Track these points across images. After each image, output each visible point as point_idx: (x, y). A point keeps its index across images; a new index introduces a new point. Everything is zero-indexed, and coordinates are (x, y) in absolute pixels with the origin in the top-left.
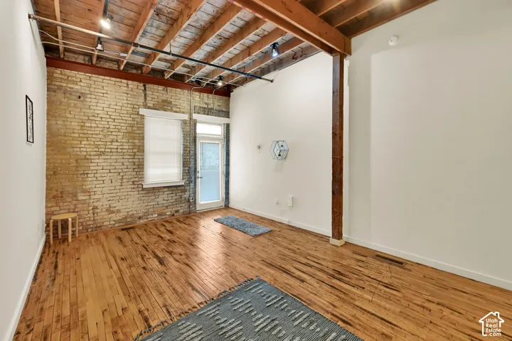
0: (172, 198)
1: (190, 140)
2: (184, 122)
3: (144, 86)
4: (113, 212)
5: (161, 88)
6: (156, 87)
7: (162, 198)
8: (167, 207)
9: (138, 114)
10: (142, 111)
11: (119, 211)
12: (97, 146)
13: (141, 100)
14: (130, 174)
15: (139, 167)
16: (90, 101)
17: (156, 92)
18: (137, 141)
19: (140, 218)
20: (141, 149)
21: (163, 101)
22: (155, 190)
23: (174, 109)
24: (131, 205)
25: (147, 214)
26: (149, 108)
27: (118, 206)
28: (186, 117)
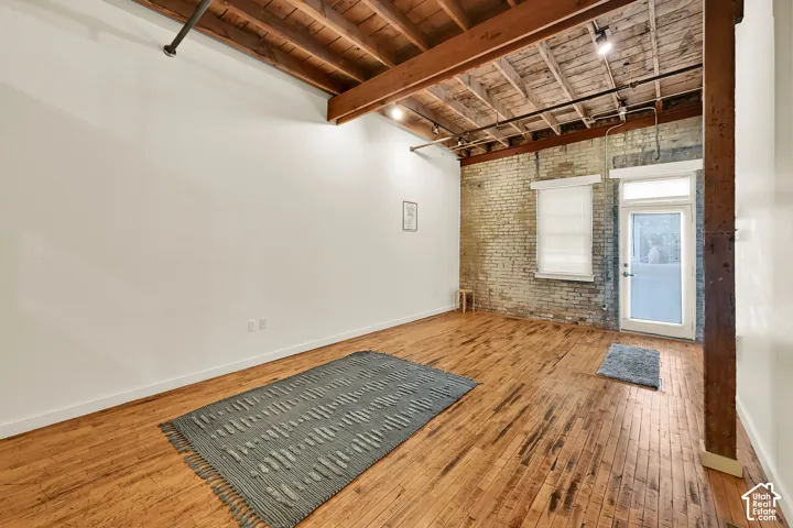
0: (575, 298)
1: (608, 213)
2: (596, 187)
3: (536, 154)
4: (505, 298)
5: (557, 149)
6: (550, 150)
7: (560, 295)
8: (567, 309)
9: (529, 190)
10: (534, 185)
11: (510, 299)
12: (492, 230)
13: (533, 172)
14: (521, 260)
15: (531, 251)
16: (487, 186)
17: (553, 156)
18: (528, 222)
19: (532, 313)
20: (533, 231)
21: (561, 165)
22: (549, 283)
23: (578, 171)
24: (520, 295)
25: (539, 311)
26: (542, 179)
27: (509, 293)
28: (597, 179)
